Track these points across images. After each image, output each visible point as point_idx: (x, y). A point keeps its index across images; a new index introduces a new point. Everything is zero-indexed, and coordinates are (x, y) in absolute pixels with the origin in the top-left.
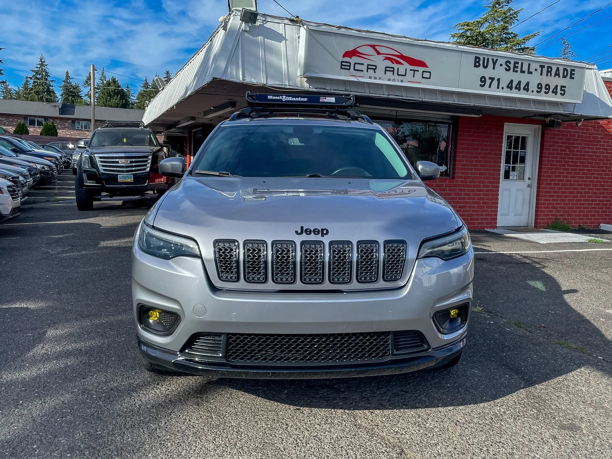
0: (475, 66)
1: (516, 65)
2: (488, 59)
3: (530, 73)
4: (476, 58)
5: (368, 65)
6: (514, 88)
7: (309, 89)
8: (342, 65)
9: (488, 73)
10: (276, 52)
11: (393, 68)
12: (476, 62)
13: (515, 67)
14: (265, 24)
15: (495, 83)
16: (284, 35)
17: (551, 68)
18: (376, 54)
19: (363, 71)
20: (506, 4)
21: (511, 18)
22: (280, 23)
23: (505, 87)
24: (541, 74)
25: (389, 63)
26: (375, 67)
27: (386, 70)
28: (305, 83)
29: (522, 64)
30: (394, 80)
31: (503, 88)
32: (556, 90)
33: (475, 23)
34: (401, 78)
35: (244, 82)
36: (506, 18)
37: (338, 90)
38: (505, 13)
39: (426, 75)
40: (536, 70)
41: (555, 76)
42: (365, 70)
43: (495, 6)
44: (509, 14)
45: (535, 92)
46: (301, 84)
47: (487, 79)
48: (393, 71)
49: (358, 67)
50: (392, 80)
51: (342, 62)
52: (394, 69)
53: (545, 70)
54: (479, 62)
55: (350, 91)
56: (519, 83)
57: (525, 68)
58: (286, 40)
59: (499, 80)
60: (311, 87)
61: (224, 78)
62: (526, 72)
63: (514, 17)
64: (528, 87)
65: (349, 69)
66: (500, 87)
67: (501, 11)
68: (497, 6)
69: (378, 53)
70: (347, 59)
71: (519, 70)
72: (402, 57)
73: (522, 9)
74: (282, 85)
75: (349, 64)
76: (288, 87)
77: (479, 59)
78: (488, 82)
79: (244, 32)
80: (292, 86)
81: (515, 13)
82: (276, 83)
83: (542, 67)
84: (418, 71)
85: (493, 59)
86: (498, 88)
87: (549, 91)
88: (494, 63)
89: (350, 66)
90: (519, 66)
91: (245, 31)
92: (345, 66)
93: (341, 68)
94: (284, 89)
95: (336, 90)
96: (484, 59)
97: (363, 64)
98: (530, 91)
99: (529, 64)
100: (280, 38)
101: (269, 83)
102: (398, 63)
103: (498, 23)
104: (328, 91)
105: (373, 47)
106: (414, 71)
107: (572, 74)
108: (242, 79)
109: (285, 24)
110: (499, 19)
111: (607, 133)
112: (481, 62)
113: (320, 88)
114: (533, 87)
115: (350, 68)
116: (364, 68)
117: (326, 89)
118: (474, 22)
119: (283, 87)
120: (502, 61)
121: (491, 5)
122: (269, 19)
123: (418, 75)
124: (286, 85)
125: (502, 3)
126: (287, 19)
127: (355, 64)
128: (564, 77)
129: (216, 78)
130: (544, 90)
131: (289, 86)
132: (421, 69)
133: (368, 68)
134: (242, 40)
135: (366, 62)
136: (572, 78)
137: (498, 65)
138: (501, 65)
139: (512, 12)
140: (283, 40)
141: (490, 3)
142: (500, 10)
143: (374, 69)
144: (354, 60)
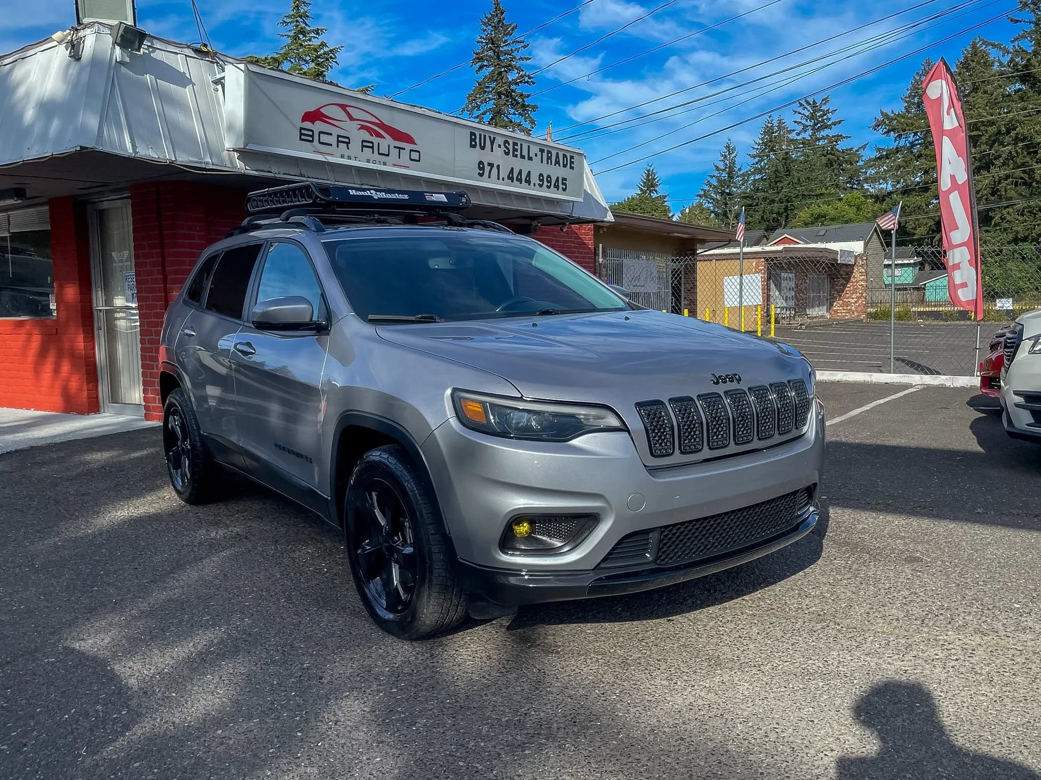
0: (472, 146)
1: (516, 147)
2: (485, 136)
3: (530, 159)
4: (472, 134)
5: (338, 136)
6: (515, 179)
7: (246, 171)
8: (301, 134)
9: (487, 156)
10: (181, 105)
11: (372, 143)
12: (472, 140)
13: (515, 150)
14: (153, 52)
15: (495, 170)
16: (188, 75)
17: (551, 153)
18: (347, 119)
19: (331, 145)
20: (316, 36)
21: (327, 59)
22: (177, 54)
23: (506, 178)
24: (542, 162)
25: (366, 135)
26: (347, 140)
27: (363, 146)
28: (237, 160)
29: (521, 145)
30: (374, 162)
31: (503, 179)
32: (558, 184)
33: (268, 61)
34: (383, 158)
35: (137, 155)
36: (318, 57)
37: (290, 175)
38: (316, 50)
39: (415, 156)
40: (536, 155)
41: (555, 165)
42: (334, 143)
43: (299, 37)
44: (322, 51)
45: (537, 185)
46: (231, 162)
47: (486, 165)
48: (372, 147)
49: (324, 138)
50: (371, 161)
51: (301, 129)
52: (373, 145)
53: (545, 155)
54: (474, 140)
55: (309, 177)
56: (520, 172)
57: (525, 153)
58: (194, 84)
59: (498, 167)
60: (247, 168)
61: (100, 148)
62: (526, 157)
63: (331, 57)
64: (529, 179)
65: (312, 141)
66: (501, 178)
67: (309, 45)
68: (301, 36)
69: (351, 118)
70: (307, 125)
71: (519, 153)
72: (382, 125)
73: (342, 47)
74: (201, 163)
75: (311, 133)
76: (211, 167)
77: (474, 134)
78: (487, 168)
79: (119, 65)
80: (218, 165)
81: (331, 51)
82: (192, 159)
83: (542, 151)
84: (404, 149)
85: (490, 137)
86: (498, 179)
87: (551, 185)
88: (492, 143)
89: (312, 136)
90: (519, 148)
91: (122, 63)
92: (306, 136)
93: (301, 139)
94: (205, 169)
95: (286, 174)
96: (480, 135)
97: (331, 134)
98: (532, 184)
99: (529, 146)
100: (183, 80)
101: (179, 159)
102: (379, 135)
103: (307, 65)
104: (276, 176)
105: (343, 107)
106: (400, 148)
107: (572, 163)
108: (133, 150)
109: (186, 55)
110: (308, 58)
111: (579, 240)
112: (478, 141)
113: (262, 171)
114: (534, 179)
115: (313, 139)
116: (332, 140)
117: (271, 172)
118: (266, 59)
119: (203, 166)
120: (500, 140)
121: (292, 34)
122: (157, 45)
123: (405, 154)
124: (207, 163)
125: (308, 34)
126: (188, 47)
127: (321, 133)
128: (565, 166)
129: (86, 148)
130: (545, 183)
131: (213, 164)
132: (408, 146)
133: (338, 141)
134: (118, 79)
135: (335, 131)
136: (572, 168)
137: (495, 146)
138: (500, 146)
139: (326, 49)
140: (189, 84)
141: (290, 31)
142: (306, 43)
143: (348, 143)
144: (318, 126)
